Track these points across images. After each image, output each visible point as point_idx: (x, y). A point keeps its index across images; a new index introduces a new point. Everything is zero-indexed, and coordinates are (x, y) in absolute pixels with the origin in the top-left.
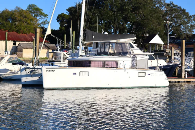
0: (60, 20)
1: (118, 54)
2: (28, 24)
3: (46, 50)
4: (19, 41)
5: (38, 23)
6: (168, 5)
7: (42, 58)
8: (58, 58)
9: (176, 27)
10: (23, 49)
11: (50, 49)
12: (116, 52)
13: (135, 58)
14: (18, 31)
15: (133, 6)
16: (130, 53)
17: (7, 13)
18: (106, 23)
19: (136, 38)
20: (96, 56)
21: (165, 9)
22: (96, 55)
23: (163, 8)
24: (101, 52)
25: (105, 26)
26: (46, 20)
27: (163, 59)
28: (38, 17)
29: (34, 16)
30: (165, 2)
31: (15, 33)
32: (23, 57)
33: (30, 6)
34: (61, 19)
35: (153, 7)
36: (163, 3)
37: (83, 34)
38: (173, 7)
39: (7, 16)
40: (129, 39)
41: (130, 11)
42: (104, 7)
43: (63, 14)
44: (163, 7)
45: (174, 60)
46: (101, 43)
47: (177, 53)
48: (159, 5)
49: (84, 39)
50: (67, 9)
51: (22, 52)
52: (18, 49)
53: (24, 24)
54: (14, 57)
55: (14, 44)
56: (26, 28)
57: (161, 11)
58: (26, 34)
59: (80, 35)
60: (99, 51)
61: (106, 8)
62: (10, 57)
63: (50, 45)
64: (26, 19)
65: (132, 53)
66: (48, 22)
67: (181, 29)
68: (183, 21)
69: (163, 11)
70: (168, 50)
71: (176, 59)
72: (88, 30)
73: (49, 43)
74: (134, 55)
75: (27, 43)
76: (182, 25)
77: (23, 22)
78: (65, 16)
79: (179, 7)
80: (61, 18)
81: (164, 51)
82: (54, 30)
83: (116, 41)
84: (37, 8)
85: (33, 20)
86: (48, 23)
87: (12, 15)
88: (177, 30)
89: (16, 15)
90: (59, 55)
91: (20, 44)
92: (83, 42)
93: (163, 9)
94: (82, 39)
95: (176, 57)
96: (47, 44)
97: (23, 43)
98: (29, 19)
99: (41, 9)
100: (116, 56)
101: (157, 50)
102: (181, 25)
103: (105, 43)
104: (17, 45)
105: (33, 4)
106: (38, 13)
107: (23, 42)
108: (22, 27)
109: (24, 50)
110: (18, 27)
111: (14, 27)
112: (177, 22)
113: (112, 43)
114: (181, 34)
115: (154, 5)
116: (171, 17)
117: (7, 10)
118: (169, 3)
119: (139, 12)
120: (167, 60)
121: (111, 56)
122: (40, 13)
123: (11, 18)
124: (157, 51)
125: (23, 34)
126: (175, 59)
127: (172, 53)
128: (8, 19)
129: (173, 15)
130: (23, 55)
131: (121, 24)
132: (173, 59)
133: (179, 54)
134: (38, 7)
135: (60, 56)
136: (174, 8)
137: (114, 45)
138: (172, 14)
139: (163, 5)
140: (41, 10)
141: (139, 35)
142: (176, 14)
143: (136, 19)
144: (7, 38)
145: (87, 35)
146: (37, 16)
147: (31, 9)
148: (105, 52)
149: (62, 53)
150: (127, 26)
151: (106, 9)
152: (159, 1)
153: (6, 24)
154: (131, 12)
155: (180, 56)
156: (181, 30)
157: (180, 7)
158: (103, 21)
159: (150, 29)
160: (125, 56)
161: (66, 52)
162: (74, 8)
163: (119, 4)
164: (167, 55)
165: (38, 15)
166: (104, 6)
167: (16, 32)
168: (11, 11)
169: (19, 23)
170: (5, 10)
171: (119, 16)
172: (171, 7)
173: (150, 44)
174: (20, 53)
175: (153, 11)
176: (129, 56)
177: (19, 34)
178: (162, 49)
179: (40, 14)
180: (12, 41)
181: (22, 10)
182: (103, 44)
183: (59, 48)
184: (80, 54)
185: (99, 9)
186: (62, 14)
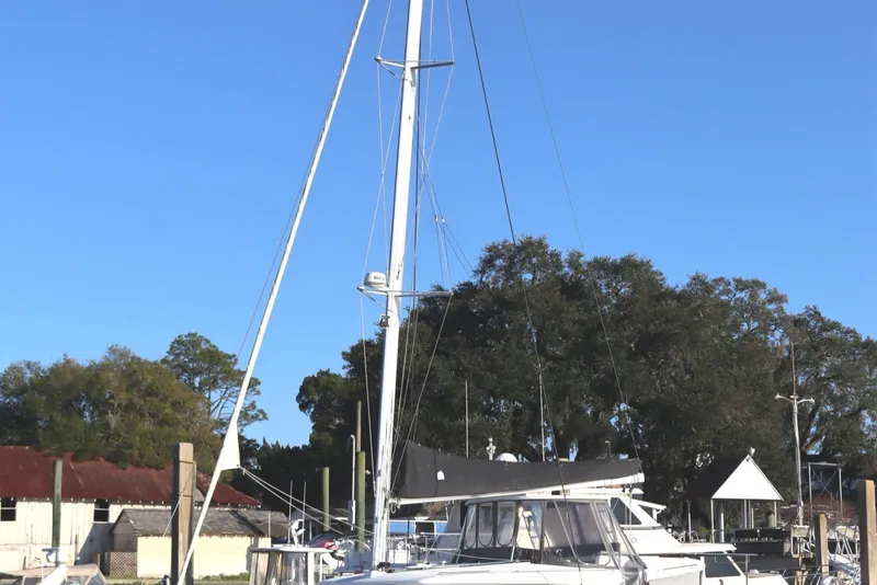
0: (310, 402)
1: (557, 555)
2: (164, 422)
3: (246, 542)
4: (121, 503)
5: (215, 416)
6: (798, 322)
7: (228, 578)
8: (294, 577)
9: (840, 420)
10: (139, 539)
11: (261, 534)
12: (546, 545)
13: (640, 573)
14: (116, 458)
15: (640, 332)
16: (616, 546)
17: (69, 377)
18: (517, 412)
19: (641, 478)
20: (456, 568)
21: (787, 342)
22: (454, 561)
23: (776, 337)
24: (480, 546)
25: (515, 424)
26: (253, 405)
27: (781, 573)
28: (218, 391)
29: (200, 388)
30: (782, 309)
31: (107, 464)
32: (139, 575)
33: (179, 342)
34: (317, 398)
35: (730, 336)
36: (776, 315)
37: (390, 463)
38: (820, 332)
39: (68, 388)
40: (608, 482)
41: (623, 354)
42: (508, 341)
43: (326, 373)
44: (778, 334)
45: (831, 575)
46: (478, 505)
47: (841, 543)
48: (756, 325)
49: (398, 489)
50: (343, 353)
51: (133, 548)
52: (118, 539)
53: (147, 425)
54: (87, 577)
55: (101, 515)
56: (154, 441)
57: (767, 349)
58: (153, 471)
59: (379, 468)
60: (471, 544)
61: (518, 342)
62: (69, 577)
63: (261, 519)
64: (156, 401)
65: (623, 548)
66: (261, 411)
67: (864, 429)
68: (868, 392)
69: (777, 349)
70: (801, 530)
71: (841, 569)
72: (414, 447)
73: (258, 509)
74: (635, 558)
75: (157, 507)
76: (864, 413)
77: (142, 416)
78: (332, 383)
79: (848, 332)
80: (316, 394)
81: (783, 535)
82: (288, 447)
83: (554, 493)
84: (212, 349)
85: (187, 405)
86: (261, 416)
87: (90, 384)
88: (844, 434)
89: (108, 382)
90: (297, 564)
91: (124, 516)
92: (391, 501)
93: (778, 343)
94: (388, 488)
95: (840, 559)
96: (252, 512)
97: (139, 510)
98: (171, 400)
99: (231, 354)
100: (548, 562)
101: (752, 530)
102: (860, 409)
103: (495, 502)
104: (113, 518)
105: (194, 335)
106: (218, 373)
107: (141, 507)
108: (138, 438)
109: (142, 542)
110: (120, 436)
111: (103, 438)
112: (843, 399)
113: (528, 505)
114: (864, 452)
115: (736, 327)
116: (816, 377)
117: (68, 362)
118: (801, 312)
119: (667, 357)
120: (799, 573)
121: (527, 565)
122: (225, 372)
123: (89, 399)
124: (752, 533)
125: (140, 471)
126: (833, 568)
127: (818, 541)
128: (74, 403)
129: (824, 369)
130: (139, 564)
131: (589, 412)
132: (825, 569)
133: (852, 544)
134: (214, 347)
135: (302, 565)
136: (824, 334)
137: (538, 512)
138: (817, 364)
139: (776, 325)
140: (230, 357)
141: (672, 462)
142: (838, 362)
143: (653, 391)
144: (58, 491)
145: (409, 468)
146: (214, 385)
147: (186, 355)
148: (498, 546)
149: (312, 551)
150: (613, 421)
151: (514, 346)
152: (758, 308)
153: (65, 427)
154: (633, 356)
155: (857, 555)
156: (862, 433)
157: (853, 331)
158: (502, 402)
159: (719, 433)
160: (594, 562)
161: (328, 548)
162: (374, 346)
163: (575, 322)
164: (796, 553)
165: (216, 380)
166: (506, 332)
167: (108, 460)
168: (86, 364)
169: (122, 421)
170: (62, 361)
171: (578, 376)
172: (811, 334)
173: (718, 501)
174: (127, 555)
175: (731, 351)
176: (612, 564)
177: (124, 469)
178: (774, 522)
179: (223, 380)
180: (91, 502)
181: (139, 359)
182: (488, 508)
183: (297, 531)
184: (379, 558)
185: (486, 350)
186: (322, 373)
